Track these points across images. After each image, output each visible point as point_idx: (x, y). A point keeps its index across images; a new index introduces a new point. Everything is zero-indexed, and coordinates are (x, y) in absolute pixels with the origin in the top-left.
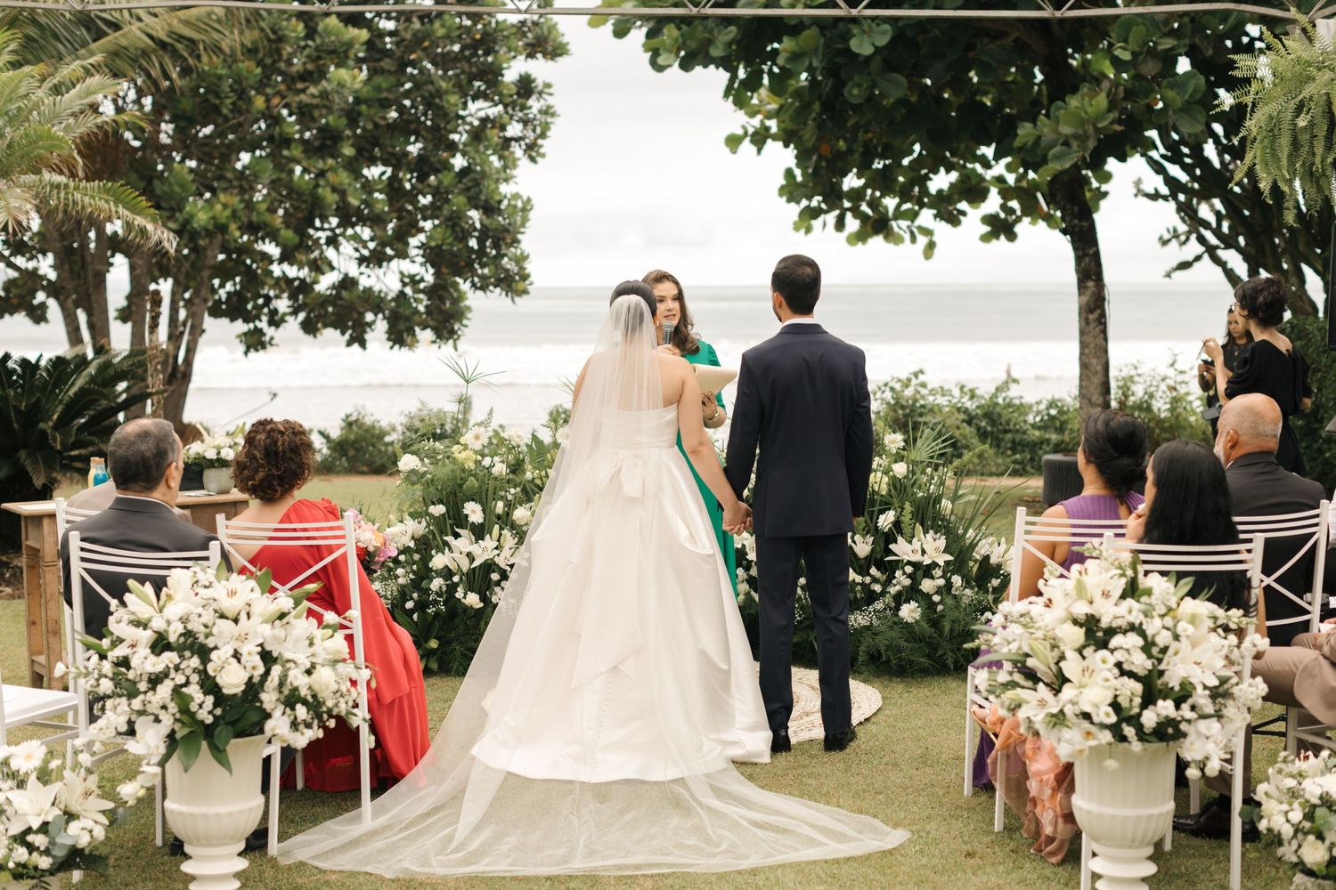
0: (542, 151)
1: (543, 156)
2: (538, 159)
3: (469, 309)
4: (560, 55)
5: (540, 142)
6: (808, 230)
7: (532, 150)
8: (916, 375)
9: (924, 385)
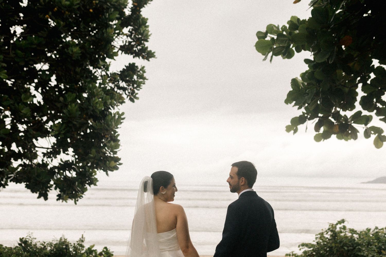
0: (137, 96)
1: (137, 98)
2: (135, 100)
3: (96, 180)
4: (151, 57)
5: (136, 91)
6: (296, 131)
7: (133, 97)
8: (340, 222)
9: (344, 228)
